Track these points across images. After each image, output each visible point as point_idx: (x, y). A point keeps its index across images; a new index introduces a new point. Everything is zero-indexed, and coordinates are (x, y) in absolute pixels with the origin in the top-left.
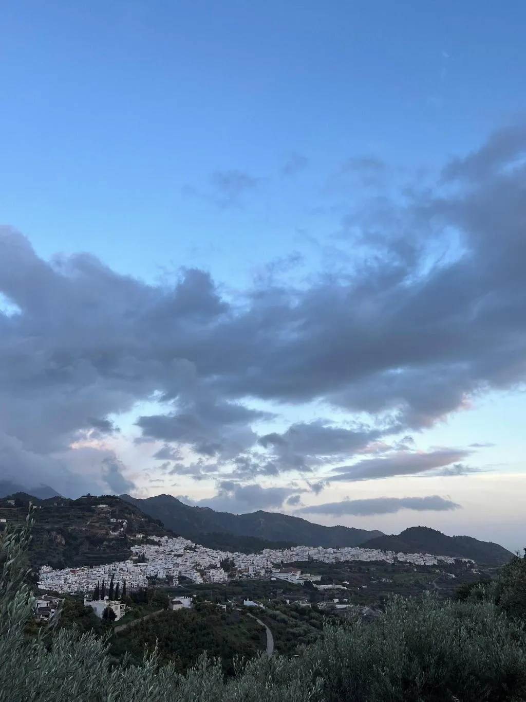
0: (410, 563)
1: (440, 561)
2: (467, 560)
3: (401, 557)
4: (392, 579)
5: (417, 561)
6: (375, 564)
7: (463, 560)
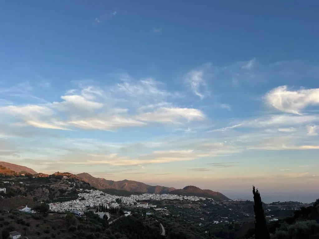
0: (189, 200)
2: (210, 199)
3: (186, 198)
7: (209, 199)
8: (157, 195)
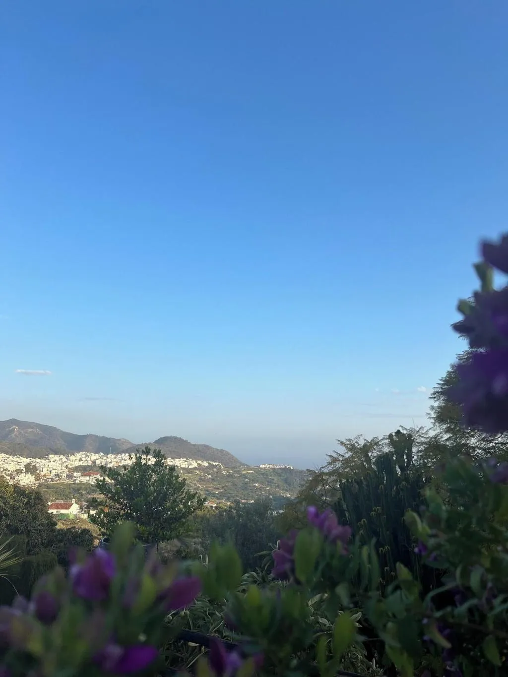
7: (214, 463)
8: (109, 456)
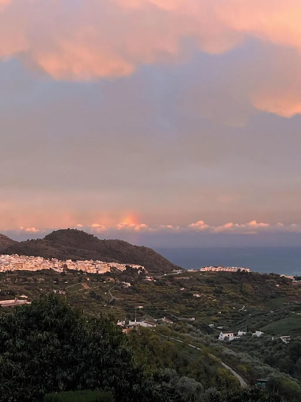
1: (113, 268)
4: (64, 290)
5: (89, 269)
6: (42, 274)
